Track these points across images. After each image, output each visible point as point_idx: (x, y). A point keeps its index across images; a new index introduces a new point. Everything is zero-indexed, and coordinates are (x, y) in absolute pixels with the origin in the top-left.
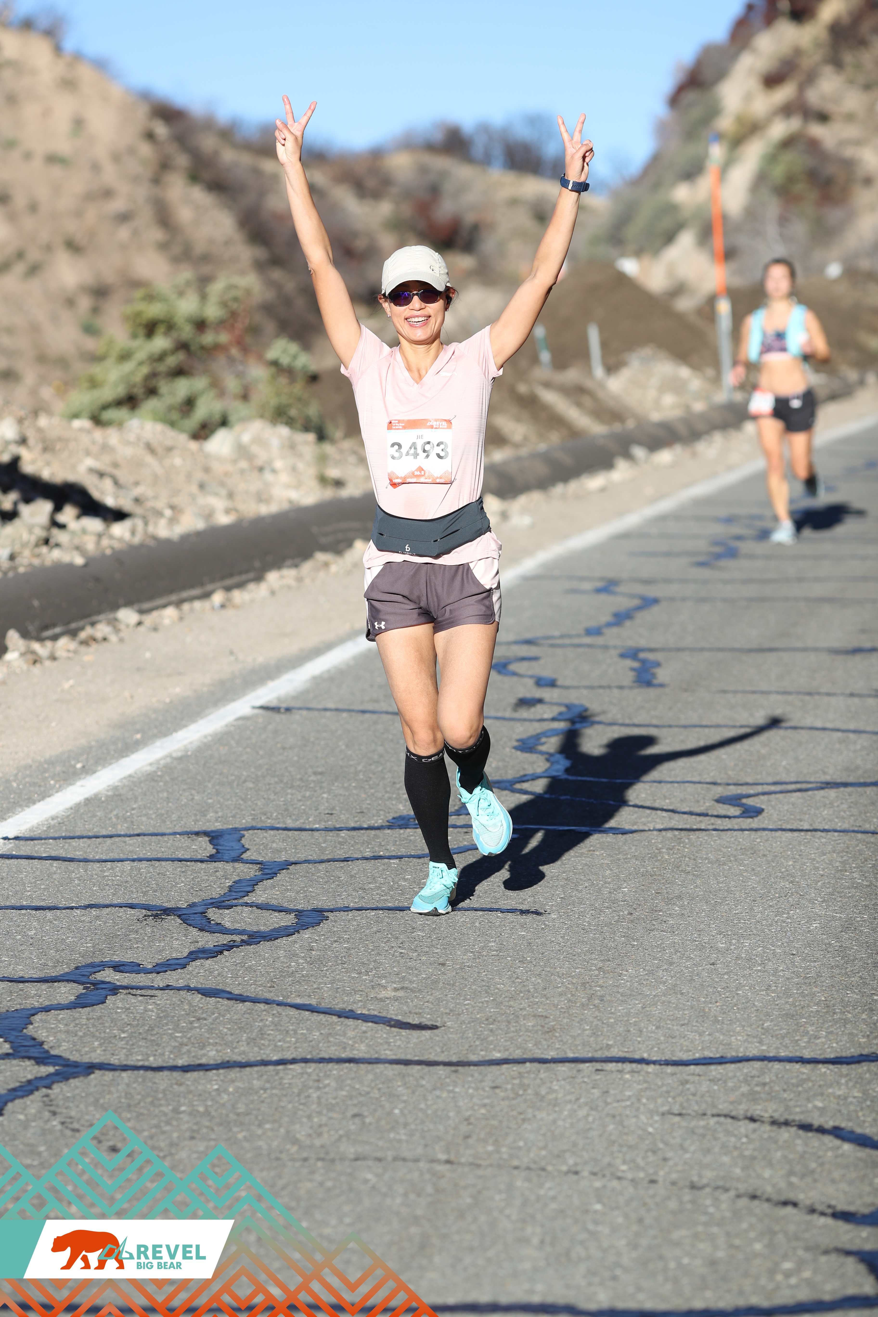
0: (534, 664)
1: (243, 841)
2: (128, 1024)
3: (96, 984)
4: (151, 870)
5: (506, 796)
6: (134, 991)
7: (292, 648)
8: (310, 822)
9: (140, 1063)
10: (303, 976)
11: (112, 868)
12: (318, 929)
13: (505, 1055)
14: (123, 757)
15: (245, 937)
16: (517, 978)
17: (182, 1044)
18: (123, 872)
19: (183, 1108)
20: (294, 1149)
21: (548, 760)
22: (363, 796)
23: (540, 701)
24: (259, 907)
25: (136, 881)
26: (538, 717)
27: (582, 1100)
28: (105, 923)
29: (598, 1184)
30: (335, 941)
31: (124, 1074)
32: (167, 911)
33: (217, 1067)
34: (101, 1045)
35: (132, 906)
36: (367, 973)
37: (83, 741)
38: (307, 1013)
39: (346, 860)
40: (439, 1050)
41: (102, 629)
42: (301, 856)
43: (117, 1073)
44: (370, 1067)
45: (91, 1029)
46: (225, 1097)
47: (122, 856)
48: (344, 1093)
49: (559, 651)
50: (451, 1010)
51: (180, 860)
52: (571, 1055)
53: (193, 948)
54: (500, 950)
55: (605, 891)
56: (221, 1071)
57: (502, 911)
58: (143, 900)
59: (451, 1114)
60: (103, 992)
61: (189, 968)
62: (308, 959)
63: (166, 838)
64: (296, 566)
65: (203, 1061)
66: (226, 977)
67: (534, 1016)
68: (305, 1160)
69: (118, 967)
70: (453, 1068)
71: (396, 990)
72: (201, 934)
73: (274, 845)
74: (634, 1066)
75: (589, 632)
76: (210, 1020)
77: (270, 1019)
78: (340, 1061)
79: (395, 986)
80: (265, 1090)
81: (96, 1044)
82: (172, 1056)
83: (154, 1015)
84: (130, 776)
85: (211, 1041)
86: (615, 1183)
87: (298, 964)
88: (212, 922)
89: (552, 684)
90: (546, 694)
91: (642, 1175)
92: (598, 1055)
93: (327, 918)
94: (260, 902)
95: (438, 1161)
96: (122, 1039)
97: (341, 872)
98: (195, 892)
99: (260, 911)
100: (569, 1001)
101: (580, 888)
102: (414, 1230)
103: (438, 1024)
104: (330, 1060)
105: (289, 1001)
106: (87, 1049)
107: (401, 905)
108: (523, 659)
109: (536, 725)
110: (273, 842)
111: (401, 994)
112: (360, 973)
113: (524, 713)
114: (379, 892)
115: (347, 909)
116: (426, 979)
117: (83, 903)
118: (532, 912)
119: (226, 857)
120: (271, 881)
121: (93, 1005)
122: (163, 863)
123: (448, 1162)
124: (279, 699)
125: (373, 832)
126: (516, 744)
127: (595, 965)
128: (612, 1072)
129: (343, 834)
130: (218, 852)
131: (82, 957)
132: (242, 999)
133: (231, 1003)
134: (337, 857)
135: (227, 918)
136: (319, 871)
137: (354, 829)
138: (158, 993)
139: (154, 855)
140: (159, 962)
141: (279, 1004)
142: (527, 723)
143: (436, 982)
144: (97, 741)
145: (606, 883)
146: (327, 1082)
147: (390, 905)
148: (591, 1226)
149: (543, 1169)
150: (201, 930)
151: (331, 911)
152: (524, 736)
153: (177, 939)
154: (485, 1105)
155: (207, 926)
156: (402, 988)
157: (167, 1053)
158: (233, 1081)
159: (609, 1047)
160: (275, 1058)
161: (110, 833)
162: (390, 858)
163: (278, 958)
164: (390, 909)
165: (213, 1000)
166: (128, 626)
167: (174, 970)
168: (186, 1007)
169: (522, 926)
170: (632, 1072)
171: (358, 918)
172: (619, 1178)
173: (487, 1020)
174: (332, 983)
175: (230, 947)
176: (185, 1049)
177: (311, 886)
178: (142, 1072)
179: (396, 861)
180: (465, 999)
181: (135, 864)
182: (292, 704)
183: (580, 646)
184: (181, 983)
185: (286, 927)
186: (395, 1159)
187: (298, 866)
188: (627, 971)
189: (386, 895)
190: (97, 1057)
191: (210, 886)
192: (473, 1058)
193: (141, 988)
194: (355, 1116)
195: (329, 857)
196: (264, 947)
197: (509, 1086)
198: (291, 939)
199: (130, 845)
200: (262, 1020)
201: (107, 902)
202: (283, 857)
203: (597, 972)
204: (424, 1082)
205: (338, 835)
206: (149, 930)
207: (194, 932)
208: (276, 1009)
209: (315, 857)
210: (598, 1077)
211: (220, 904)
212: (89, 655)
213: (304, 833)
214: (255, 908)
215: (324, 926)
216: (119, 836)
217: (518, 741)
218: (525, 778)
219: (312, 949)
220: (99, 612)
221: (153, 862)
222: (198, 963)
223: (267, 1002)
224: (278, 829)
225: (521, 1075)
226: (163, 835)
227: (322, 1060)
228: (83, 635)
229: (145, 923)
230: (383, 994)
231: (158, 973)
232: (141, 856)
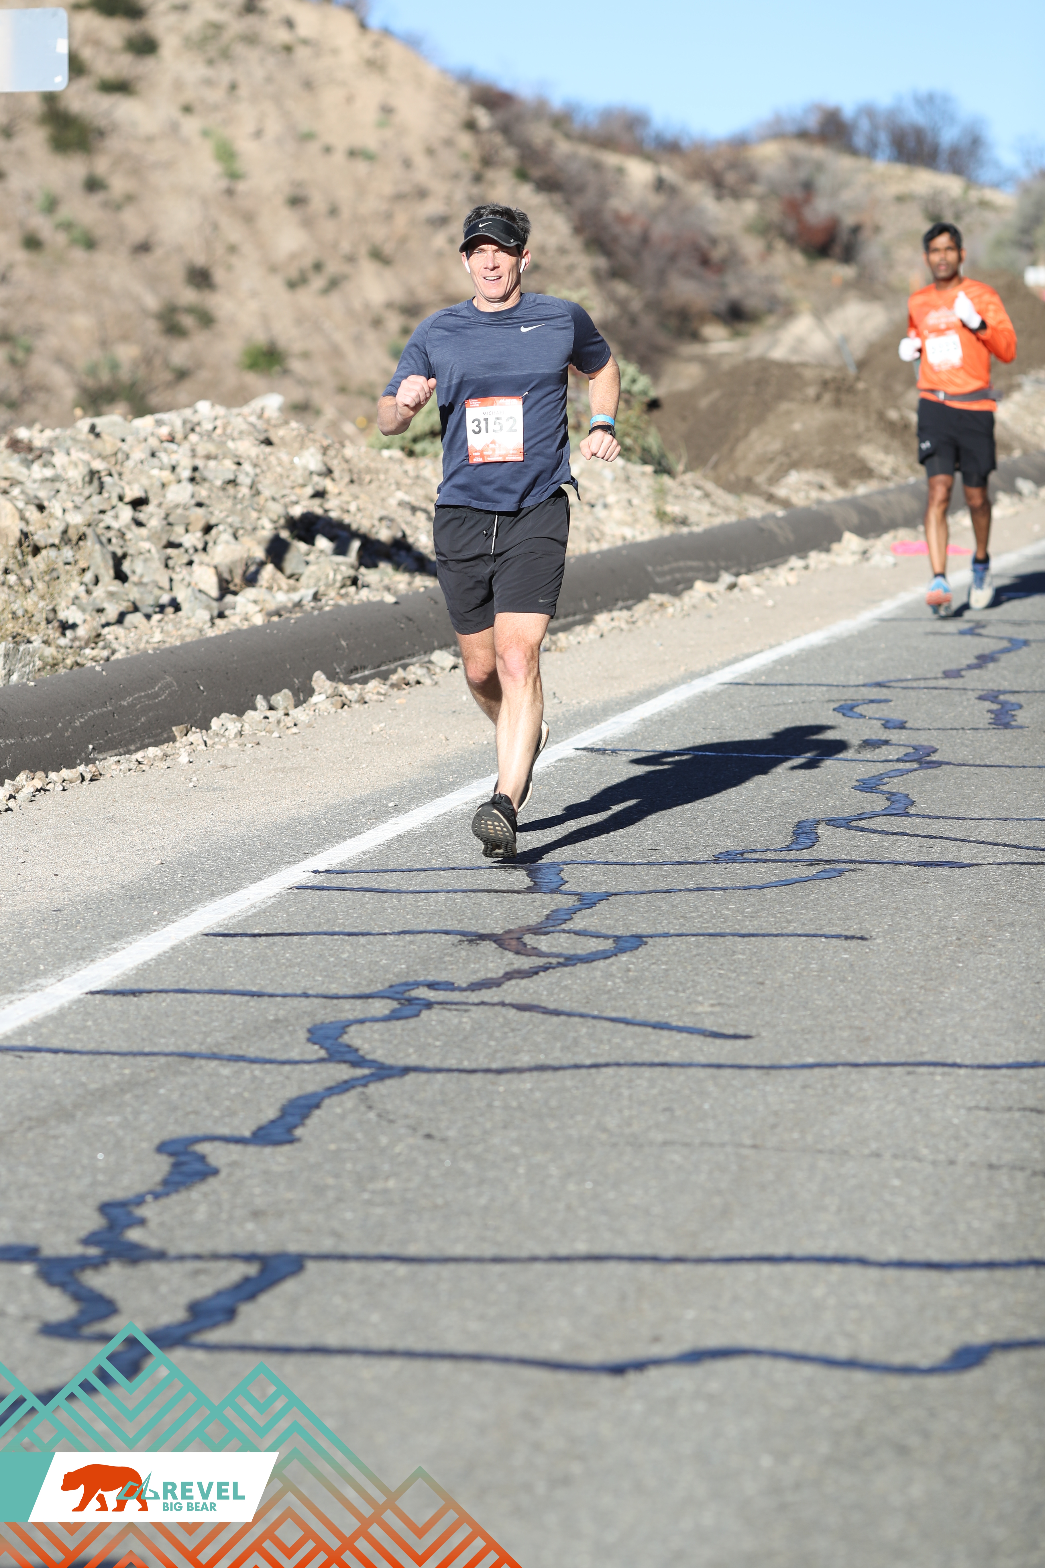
0: (883, 706)
1: (562, 874)
2: (441, 1034)
3: (410, 1001)
4: (467, 900)
5: (841, 832)
6: (449, 1007)
7: (621, 691)
8: (632, 857)
9: (455, 1067)
10: (619, 993)
11: (426, 899)
12: (637, 952)
13: (818, 1060)
14: (438, 797)
15: (561, 960)
16: (837, 995)
17: (496, 1051)
18: (437, 902)
19: (497, 1103)
20: (603, 1137)
21: (888, 799)
22: (690, 832)
23: (886, 742)
24: (577, 933)
25: (450, 910)
26: (883, 758)
27: (891, 1097)
28: (419, 947)
29: (898, 1164)
30: (654, 963)
31: (440, 1077)
32: (482, 937)
33: (531, 1069)
34: (415, 1052)
35: (447, 933)
36: (684, 991)
37: (395, 782)
38: (622, 1026)
39: (668, 891)
40: (751, 1055)
41: (415, 672)
42: (622, 888)
43: (431, 1075)
44: (682, 1070)
45: (407, 1038)
46: (538, 1095)
47: (436, 888)
48: (655, 1091)
49: (912, 693)
50: (767, 1023)
51: (496, 891)
52: (883, 1060)
53: (508, 969)
54: (821, 971)
55: (935, 920)
56: (535, 1074)
57: (826, 937)
58: (458, 927)
59: (761, 1108)
60: (418, 1007)
61: (504, 987)
62: (625, 979)
63: (482, 872)
64: (629, 608)
65: (517, 1065)
66: (542, 995)
67: (851, 1027)
68: (615, 1145)
69: (432, 986)
70: (765, 1071)
71: (712, 1005)
72: (517, 957)
73: (594, 878)
74: (946, 1069)
75: (947, 674)
76: (524, 1031)
77: (584, 1030)
78: (652, 1065)
79: (712, 1002)
80: (577, 1088)
81: (411, 1050)
82: (486, 1061)
83: (468, 1027)
84: (445, 814)
85: (526, 1048)
86: (915, 1164)
87: (615, 983)
88: (529, 947)
89: (902, 726)
90: (894, 736)
91: (941, 1157)
92: (912, 1060)
93: (646, 943)
94: (577, 929)
95: (744, 1146)
96: (436, 1047)
97: (662, 902)
98: (511, 921)
99: (577, 937)
100: (887, 1014)
101: (910, 916)
102: (717, 1200)
103: (753, 1033)
104: (643, 1065)
105: (604, 1015)
106: (401, 1055)
107: (722, 931)
108: (872, 701)
109: (880, 765)
110: (594, 875)
111: (717, 1009)
112: (677, 991)
113: (868, 754)
114: (701, 920)
115: (666, 935)
116: (743, 996)
117: (396, 930)
118: (858, 938)
119: (544, 889)
120: (590, 910)
121: (407, 1018)
122: (479, 894)
123: (754, 1147)
124: (604, 741)
125: (698, 866)
126: (857, 784)
127: (917, 984)
128: (922, 1074)
129: (666, 868)
130: (536, 884)
131: (397, 976)
132: (557, 1013)
133: (546, 1016)
134: (659, 889)
135: (543, 943)
136: (641, 901)
137: (678, 863)
138: (473, 1008)
139: (470, 887)
140: (474, 981)
141: (594, 1017)
142: (869, 764)
143: (755, 998)
144: (410, 782)
145: (936, 911)
146: (638, 1082)
147: (711, 931)
148: (887, 1197)
149: (846, 1152)
150: (517, 953)
151: (651, 937)
152: (866, 777)
153: (492, 962)
154: (793, 1102)
155: (522, 950)
156: (719, 1004)
157: (481, 1059)
158: (546, 1081)
159: (922, 1053)
160: (588, 1062)
161: (424, 867)
162: (714, 889)
163: (595, 978)
164: (711, 935)
165: (527, 1014)
166: (443, 669)
167: (490, 988)
168: (501, 1020)
169: (845, 950)
170: (943, 1074)
171: (678, 943)
172: (920, 1160)
173: (803, 1030)
174: (649, 999)
175: (545, 968)
176: (499, 1055)
177: (630, 915)
178: (456, 1074)
179: (722, 892)
180: (782, 1013)
181: (450, 895)
182: (619, 746)
183: (935, 688)
184: (496, 999)
185: (604, 951)
186: (703, 1144)
187: (618, 897)
188: (949, 989)
189: (708, 922)
190: (413, 1060)
191: (527, 914)
192: (786, 1062)
193: (456, 1004)
194: (665, 1110)
195: (651, 889)
196: (581, 969)
197: (819, 1086)
198: (608, 961)
199: (445, 878)
200: (576, 1031)
201: (421, 929)
202: (604, 889)
203: (918, 990)
204: (735, 1082)
205: (661, 869)
206: (464, 953)
207: (510, 955)
208: (591, 1022)
209: (636, 889)
210: (909, 1078)
211: (537, 930)
212: (401, 698)
213: (625, 867)
214: (572, 935)
215: (642, 951)
216: (434, 870)
217: (857, 781)
218: (863, 816)
219: (629, 970)
220: (413, 655)
221: (469, 893)
222: (513, 982)
223: (582, 1016)
224: (599, 863)
225: (832, 1077)
226: (480, 868)
227: (635, 1064)
228: (394, 678)
229: (459, 947)
230: (700, 1009)
231: (473, 990)
232: (456, 887)
